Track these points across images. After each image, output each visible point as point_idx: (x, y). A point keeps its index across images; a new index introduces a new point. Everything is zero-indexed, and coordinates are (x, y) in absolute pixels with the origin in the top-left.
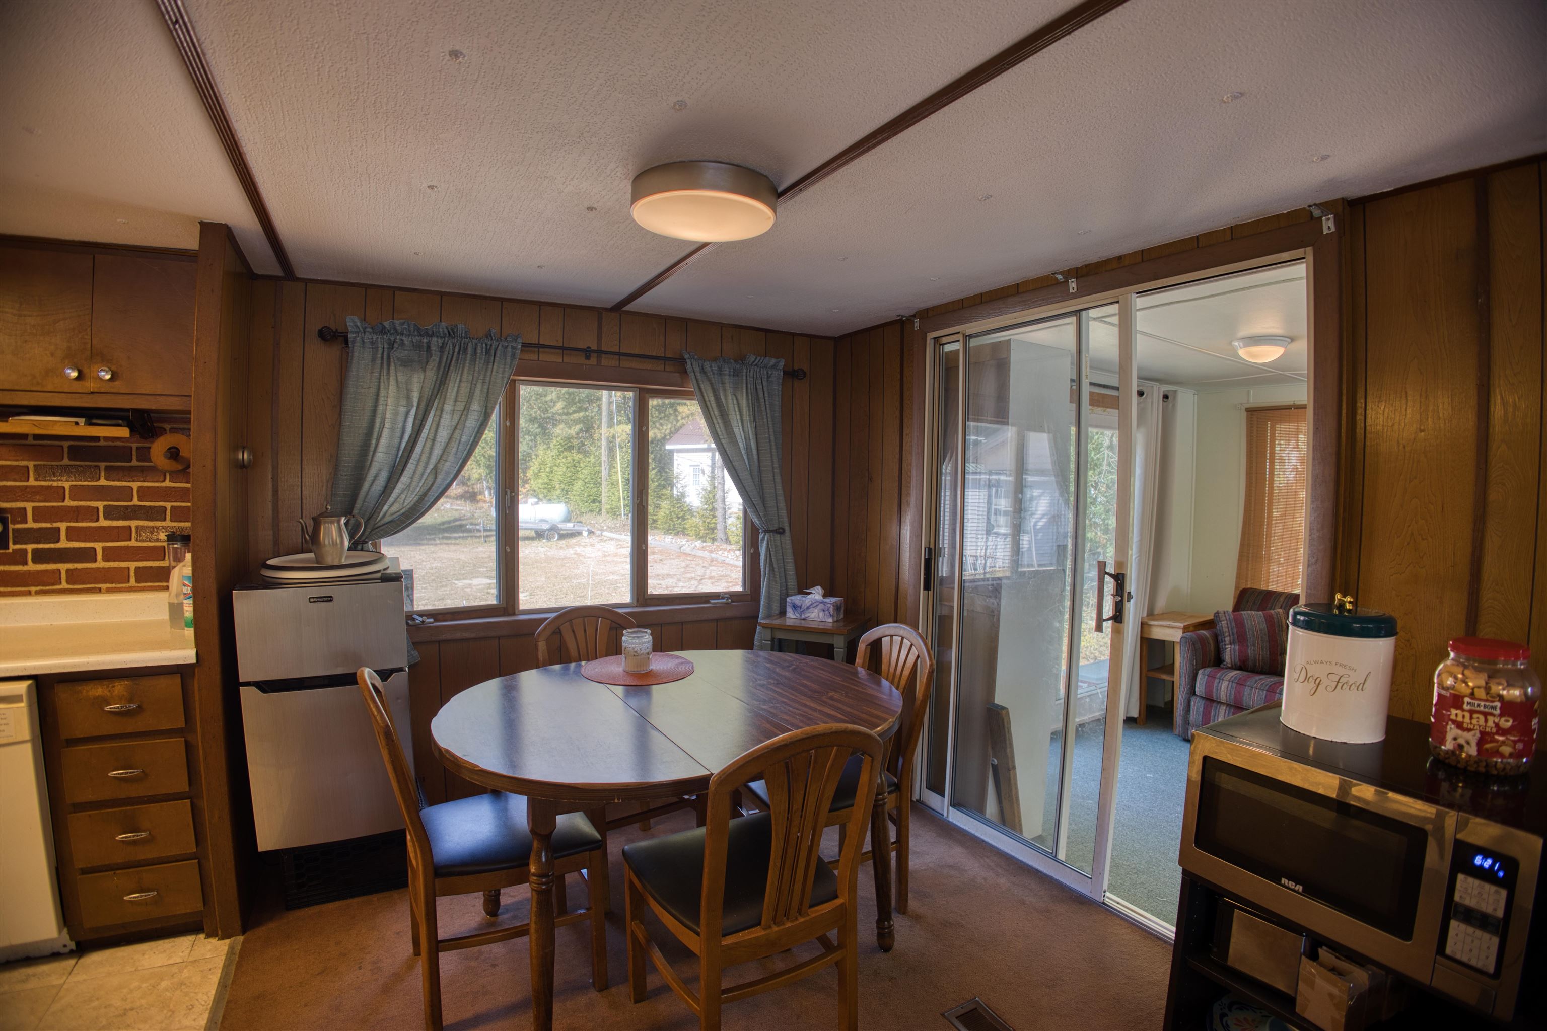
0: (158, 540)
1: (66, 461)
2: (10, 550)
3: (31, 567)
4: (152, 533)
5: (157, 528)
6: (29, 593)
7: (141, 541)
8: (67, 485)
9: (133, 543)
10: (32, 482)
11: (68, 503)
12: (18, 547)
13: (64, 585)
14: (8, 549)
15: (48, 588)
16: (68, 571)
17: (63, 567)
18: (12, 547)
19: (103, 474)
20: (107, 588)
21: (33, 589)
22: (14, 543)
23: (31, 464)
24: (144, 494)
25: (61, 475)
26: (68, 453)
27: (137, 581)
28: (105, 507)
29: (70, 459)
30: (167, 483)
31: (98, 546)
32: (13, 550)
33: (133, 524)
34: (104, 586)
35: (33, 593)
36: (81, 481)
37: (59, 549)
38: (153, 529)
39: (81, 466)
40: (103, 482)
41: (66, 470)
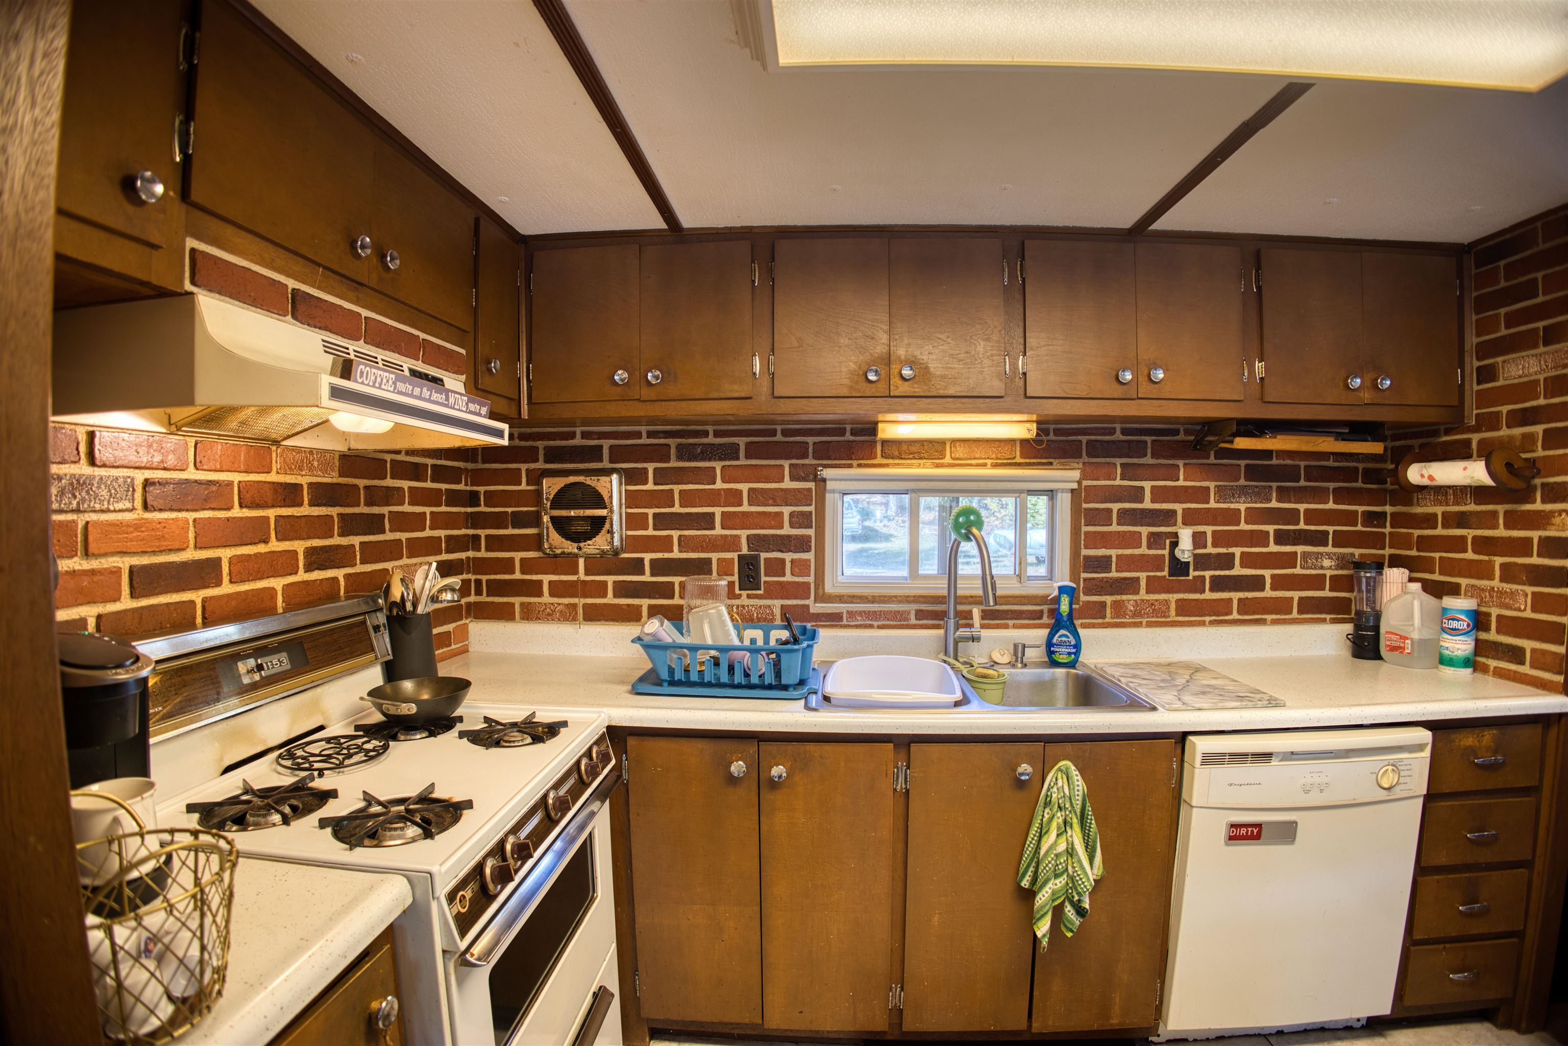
0: (1322, 568)
1: (1242, 482)
2: (1191, 577)
3: (1208, 595)
4: (1317, 559)
5: (1322, 554)
6: (1202, 624)
7: (1308, 568)
8: (1242, 507)
9: (1298, 571)
10: (1212, 504)
11: (1243, 526)
12: (1197, 573)
13: (1235, 615)
14: (1188, 576)
15: (1220, 618)
16: (1240, 600)
17: (1236, 596)
18: (1193, 573)
19: (1274, 495)
20: (1272, 619)
21: (1208, 619)
22: (1194, 570)
23: (1212, 485)
24: (1311, 516)
25: (1239, 497)
26: (1245, 473)
27: (1299, 612)
28: (1275, 531)
29: (1246, 479)
30: (1331, 505)
31: (1267, 573)
32: (1194, 577)
33: (1300, 549)
34: (1269, 617)
35: (1207, 623)
36: (1256, 503)
37: (1233, 576)
38: (1319, 555)
39: (1257, 487)
40: (1274, 504)
41: (1243, 492)
